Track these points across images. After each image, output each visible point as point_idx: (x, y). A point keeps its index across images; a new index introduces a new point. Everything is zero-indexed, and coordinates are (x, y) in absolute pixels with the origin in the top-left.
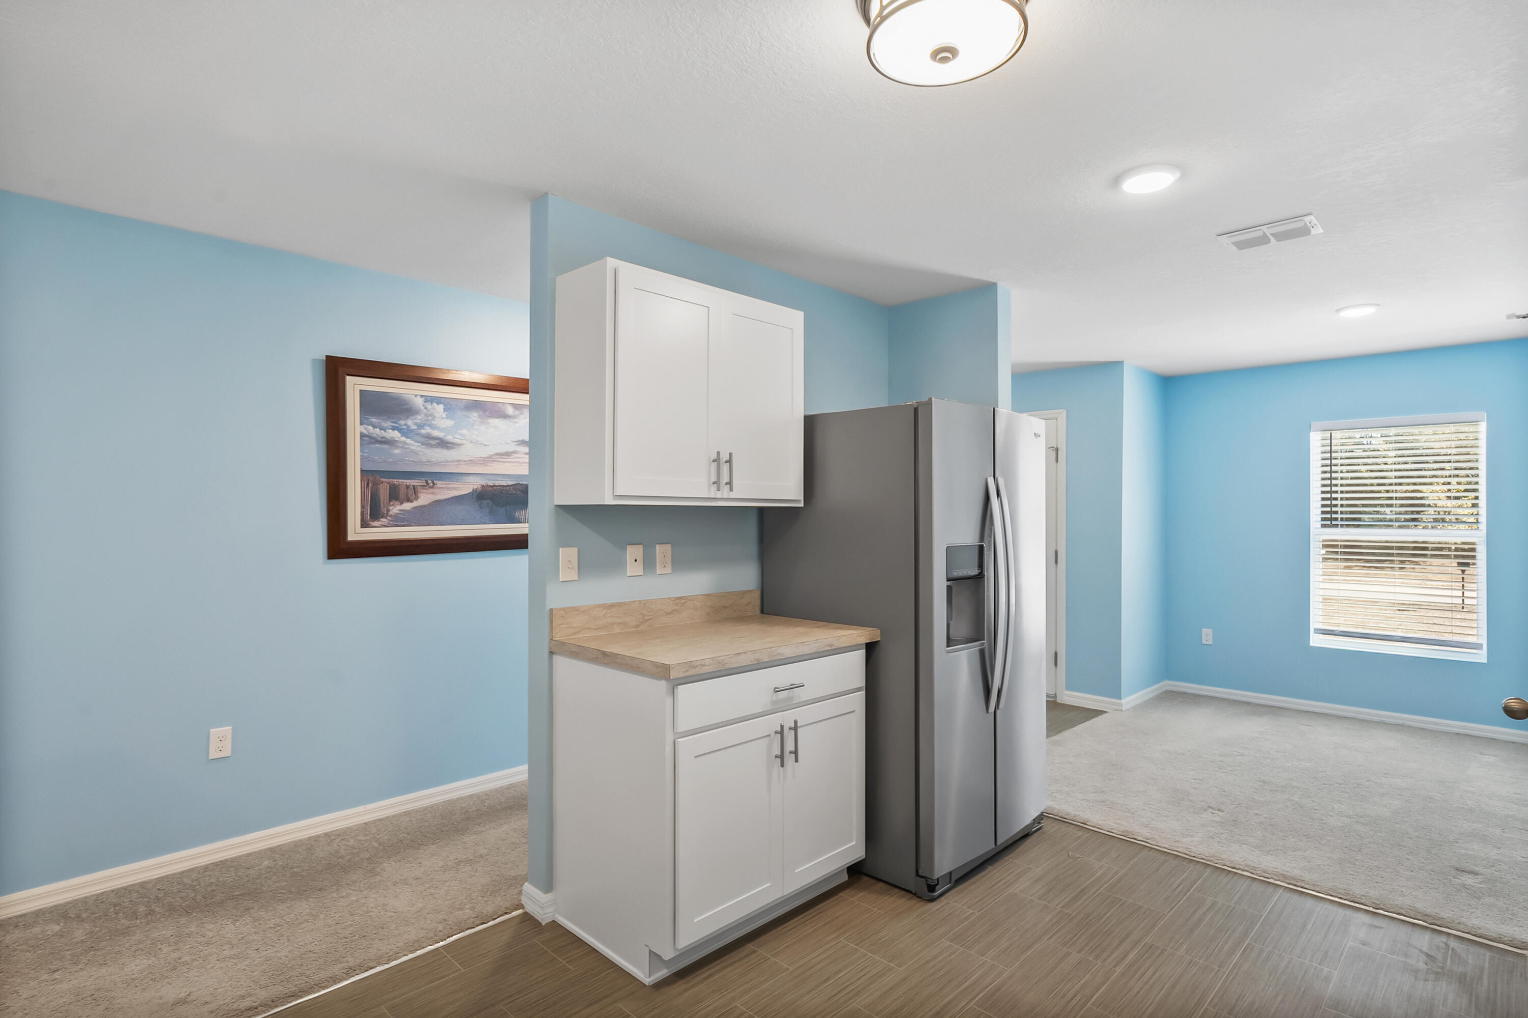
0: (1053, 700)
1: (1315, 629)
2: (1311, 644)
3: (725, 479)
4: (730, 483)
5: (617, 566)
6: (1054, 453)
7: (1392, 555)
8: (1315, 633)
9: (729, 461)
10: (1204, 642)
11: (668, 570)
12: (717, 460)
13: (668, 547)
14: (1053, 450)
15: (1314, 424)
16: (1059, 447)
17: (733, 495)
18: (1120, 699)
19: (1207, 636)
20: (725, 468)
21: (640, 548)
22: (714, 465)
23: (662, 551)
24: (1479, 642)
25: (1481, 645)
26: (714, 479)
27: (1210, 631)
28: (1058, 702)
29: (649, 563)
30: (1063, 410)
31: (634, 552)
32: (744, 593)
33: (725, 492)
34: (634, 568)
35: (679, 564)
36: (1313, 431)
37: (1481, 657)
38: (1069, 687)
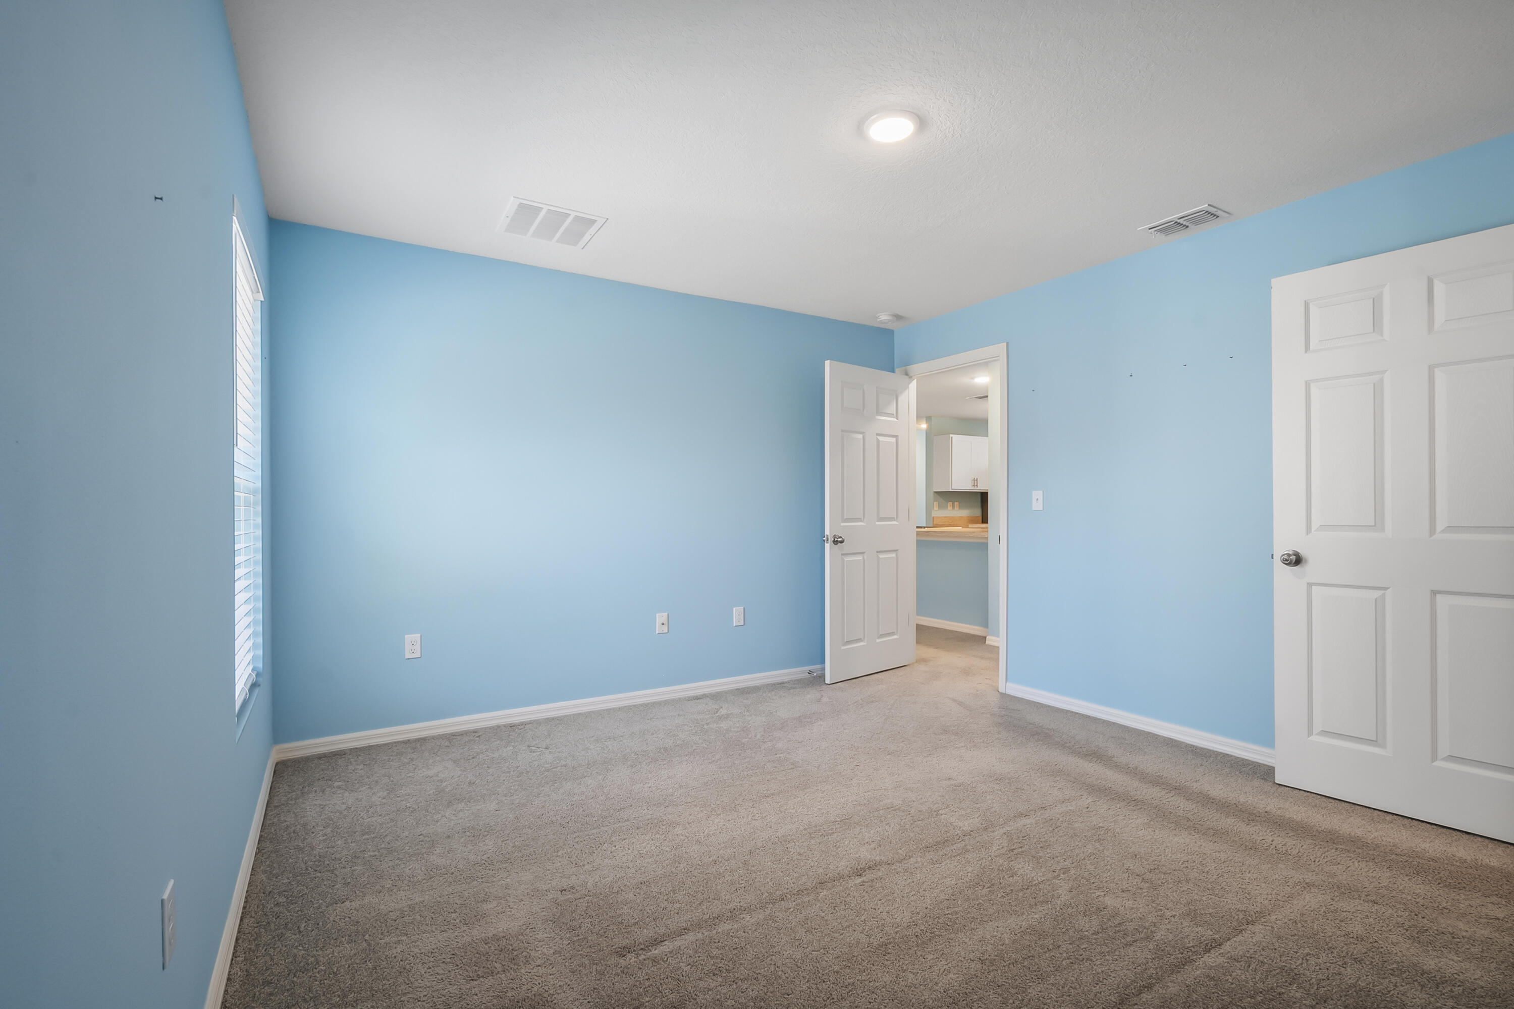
3: (976, 484)
4: (977, 486)
5: (946, 507)
9: (977, 480)
11: (958, 509)
12: (974, 480)
13: (958, 503)
17: (978, 489)
20: (976, 482)
21: (951, 503)
22: (973, 482)
23: (956, 504)
26: (973, 484)
29: (953, 507)
31: (950, 504)
32: (977, 517)
33: (976, 488)
34: (950, 508)
35: (960, 507)
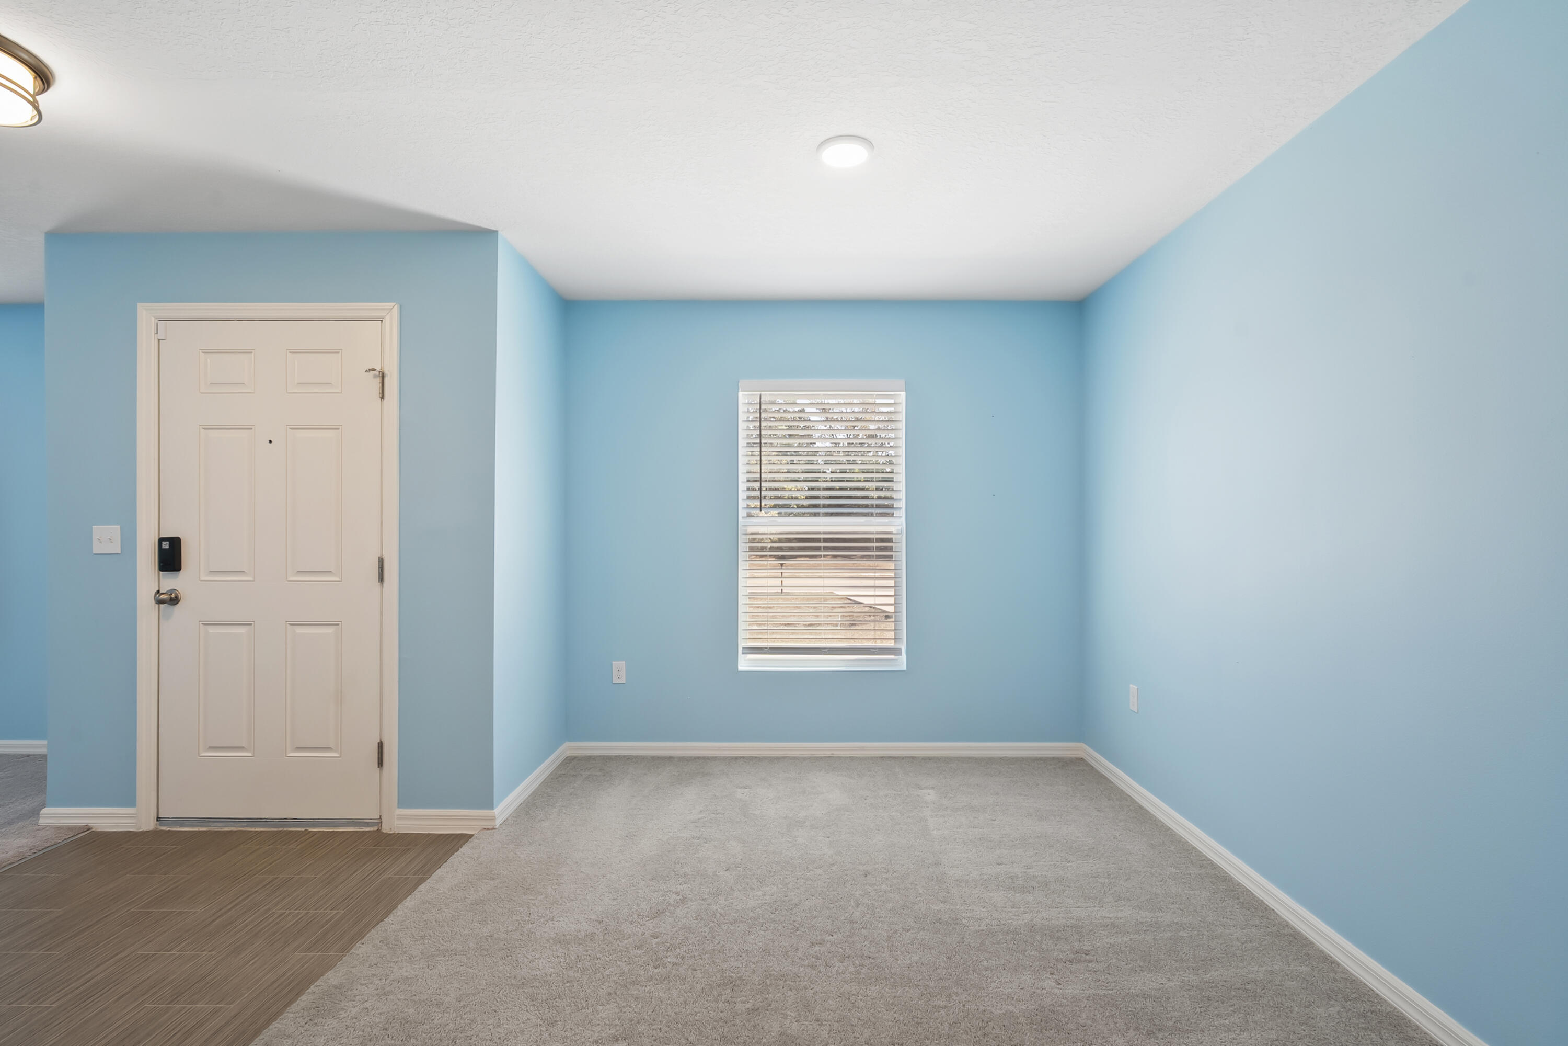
0: (375, 828)
1: (743, 648)
2: (740, 668)
6: (379, 380)
7: (818, 549)
8: (743, 654)
10: (615, 680)
14: (375, 376)
15: (742, 383)
16: (386, 372)
18: (491, 806)
19: (619, 670)
24: (898, 646)
25: (900, 649)
27: (622, 664)
28: (384, 832)
30: (393, 304)
36: (742, 391)
37: (901, 662)
38: (404, 801)
